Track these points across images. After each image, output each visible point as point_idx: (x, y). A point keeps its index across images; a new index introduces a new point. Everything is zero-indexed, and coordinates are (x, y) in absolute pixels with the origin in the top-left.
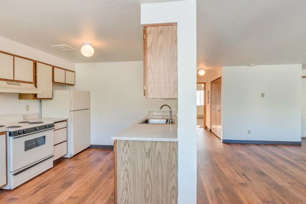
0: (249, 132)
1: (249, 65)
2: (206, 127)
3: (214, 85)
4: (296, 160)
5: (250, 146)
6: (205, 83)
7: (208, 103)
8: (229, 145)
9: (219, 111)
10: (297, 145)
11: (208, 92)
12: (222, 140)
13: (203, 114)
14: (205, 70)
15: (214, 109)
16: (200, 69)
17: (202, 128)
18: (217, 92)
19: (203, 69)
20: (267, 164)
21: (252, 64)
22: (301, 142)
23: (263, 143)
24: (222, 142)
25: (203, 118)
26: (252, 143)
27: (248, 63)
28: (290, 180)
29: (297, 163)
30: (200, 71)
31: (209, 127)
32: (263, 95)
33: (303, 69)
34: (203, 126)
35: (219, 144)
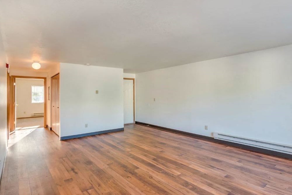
0: (86, 126)
1: (85, 65)
2: (47, 126)
3: (54, 81)
4: (118, 143)
5: (87, 139)
6: (45, 78)
7: (49, 100)
8: (67, 142)
9: (58, 108)
10: (121, 130)
11: (49, 87)
12: (60, 138)
13: (44, 112)
14: (40, 64)
15: (53, 106)
16: (34, 62)
17: (42, 127)
18: (57, 89)
19: (38, 62)
20: (96, 152)
21: (88, 64)
22: (123, 128)
23: (98, 134)
24: (60, 140)
25: (43, 117)
26: (89, 135)
27: (84, 62)
28: (109, 162)
29: (118, 146)
30: (33, 64)
31: (49, 126)
32: (97, 92)
33: (124, 72)
34: (43, 125)
35: (58, 142)
